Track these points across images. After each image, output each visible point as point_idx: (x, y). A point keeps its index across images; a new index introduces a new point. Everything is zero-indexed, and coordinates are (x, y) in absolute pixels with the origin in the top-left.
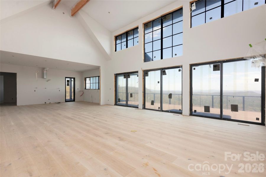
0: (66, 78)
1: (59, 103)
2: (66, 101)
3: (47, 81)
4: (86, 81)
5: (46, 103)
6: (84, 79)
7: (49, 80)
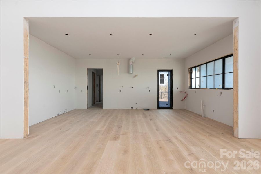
0: (159, 71)
1: (149, 110)
2: (159, 108)
3: (134, 77)
4: (191, 74)
5: (133, 108)
6: (187, 71)
7: (136, 75)
